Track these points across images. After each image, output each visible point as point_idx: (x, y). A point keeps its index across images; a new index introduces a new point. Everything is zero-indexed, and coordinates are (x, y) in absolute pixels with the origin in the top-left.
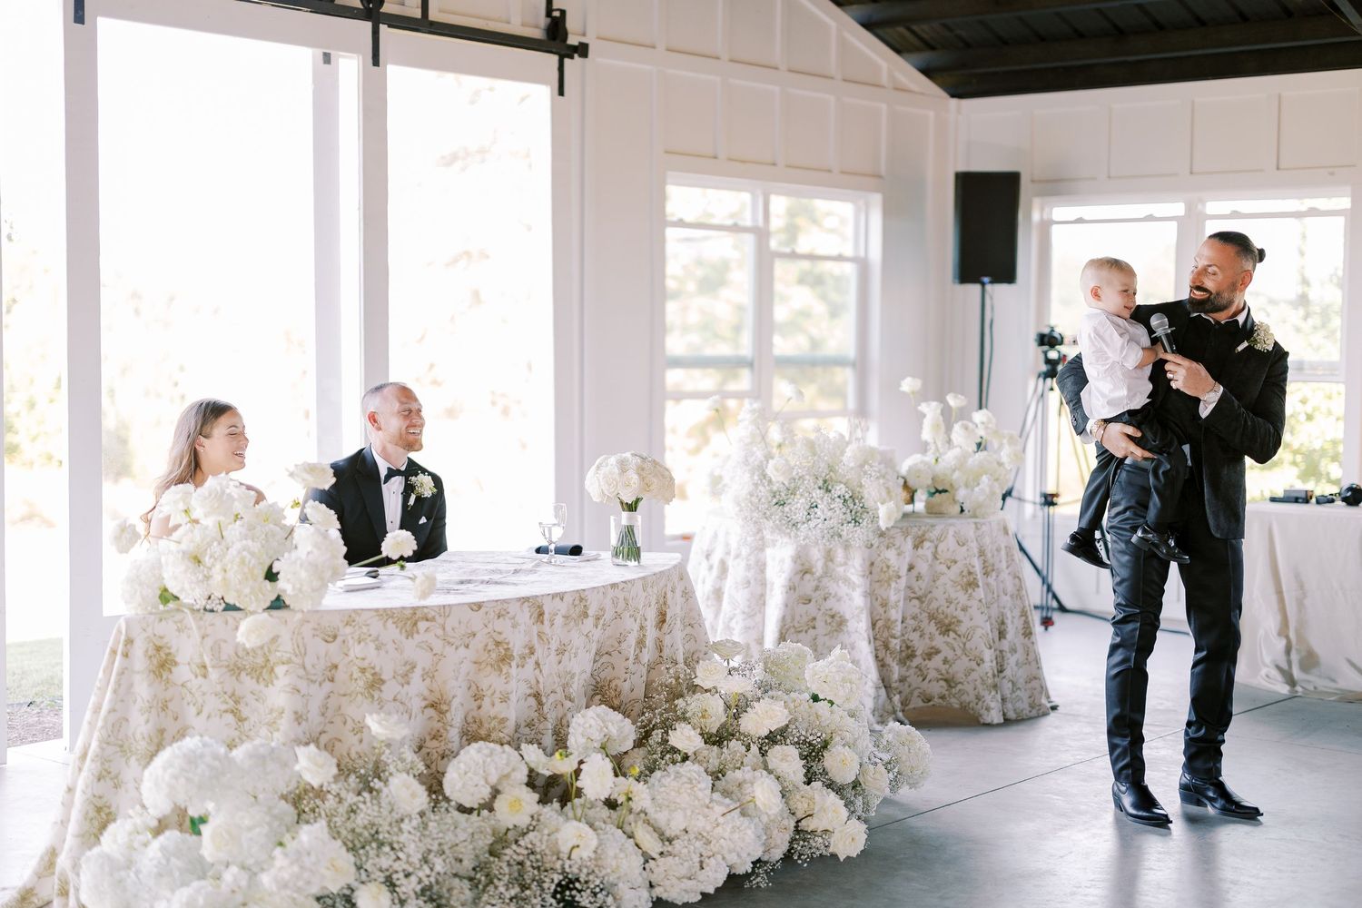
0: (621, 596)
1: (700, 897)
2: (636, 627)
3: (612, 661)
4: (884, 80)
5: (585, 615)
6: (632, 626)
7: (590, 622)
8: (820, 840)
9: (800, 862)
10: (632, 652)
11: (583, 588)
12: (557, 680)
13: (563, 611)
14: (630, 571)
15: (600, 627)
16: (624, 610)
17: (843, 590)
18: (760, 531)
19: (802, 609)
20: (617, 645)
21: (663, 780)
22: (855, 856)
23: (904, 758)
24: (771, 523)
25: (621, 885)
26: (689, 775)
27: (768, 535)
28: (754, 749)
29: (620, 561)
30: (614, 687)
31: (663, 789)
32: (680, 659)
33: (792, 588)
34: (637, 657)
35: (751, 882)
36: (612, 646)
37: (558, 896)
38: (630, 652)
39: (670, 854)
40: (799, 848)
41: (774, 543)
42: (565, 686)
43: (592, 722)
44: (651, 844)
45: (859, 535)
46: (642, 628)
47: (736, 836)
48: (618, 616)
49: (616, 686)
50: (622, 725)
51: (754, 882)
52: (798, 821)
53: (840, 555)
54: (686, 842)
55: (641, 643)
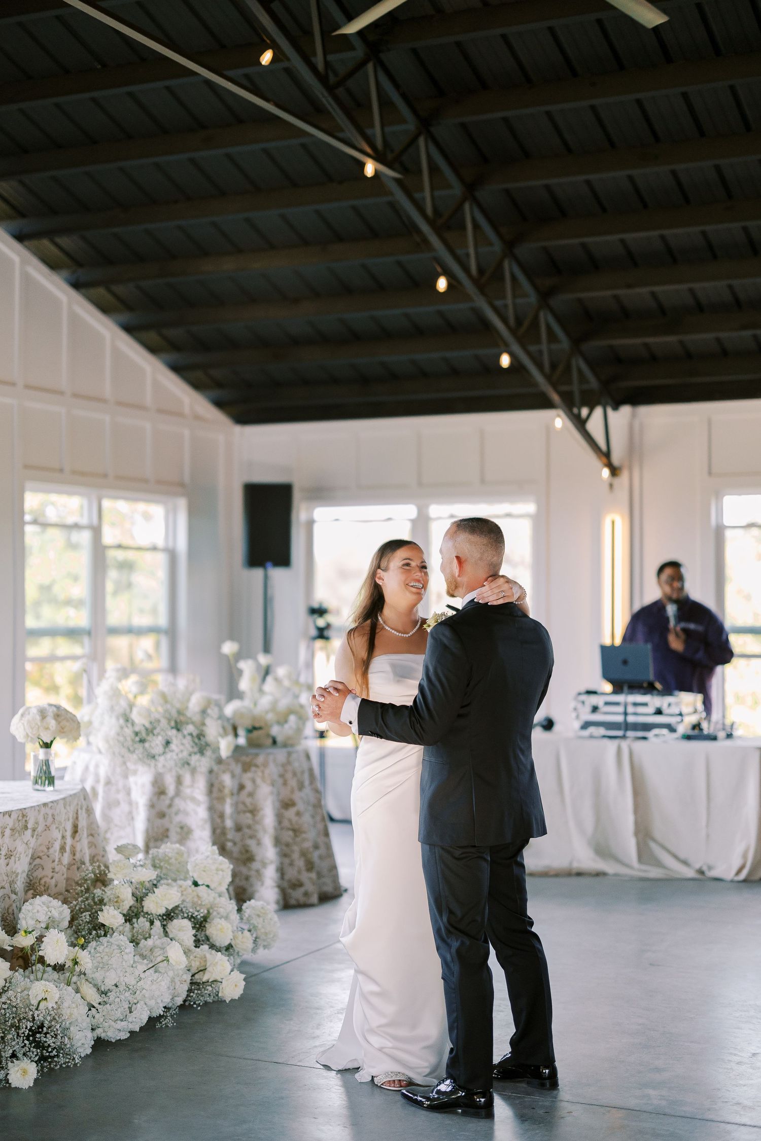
0: (50, 812)
1: (128, 1035)
2: (60, 837)
3: (42, 863)
4: (187, 410)
5: (26, 828)
6: (57, 835)
7: (29, 833)
8: (210, 988)
9: (195, 1006)
10: (57, 856)
11: (24, 807)
12: (5, 878)
13: (11, 825)
14: (48, 794)
15: (35, 836)
16: (52, 823)
17: (190, 806)
18: (125, 763)
19: (159, 822)
20: (46, 850)
21: (98, 948)
22: (237, 998)
23: (260, 926)
24: (135, 756)
25: (72, 1028)
26: (117, 943)
27: (130, 765)
28: (157, 923)
29: (38, 787)
30: (43, 884)
31: (98, 955)
32: (87, 859)
33: (152, 806)
34: (60, 860)
35: (161, 1023)
36: (43, 852)
37: (31, 1038)
38: (56, 856)
39: (106, 1003)
40: (194, 996)
41: (135, 772)
42: (12, 883)
43: (39, 908)
44: (93, 996)
45: (203, 763)
46: (63, 837)
47: (154, 987)
48: (47, 828)
49: (45, 882)
50: (62, 909)
51: (163, 1023)
52: (193, 976)
53: (187, 779)
54: (118, 993)
55: (63, 849)
